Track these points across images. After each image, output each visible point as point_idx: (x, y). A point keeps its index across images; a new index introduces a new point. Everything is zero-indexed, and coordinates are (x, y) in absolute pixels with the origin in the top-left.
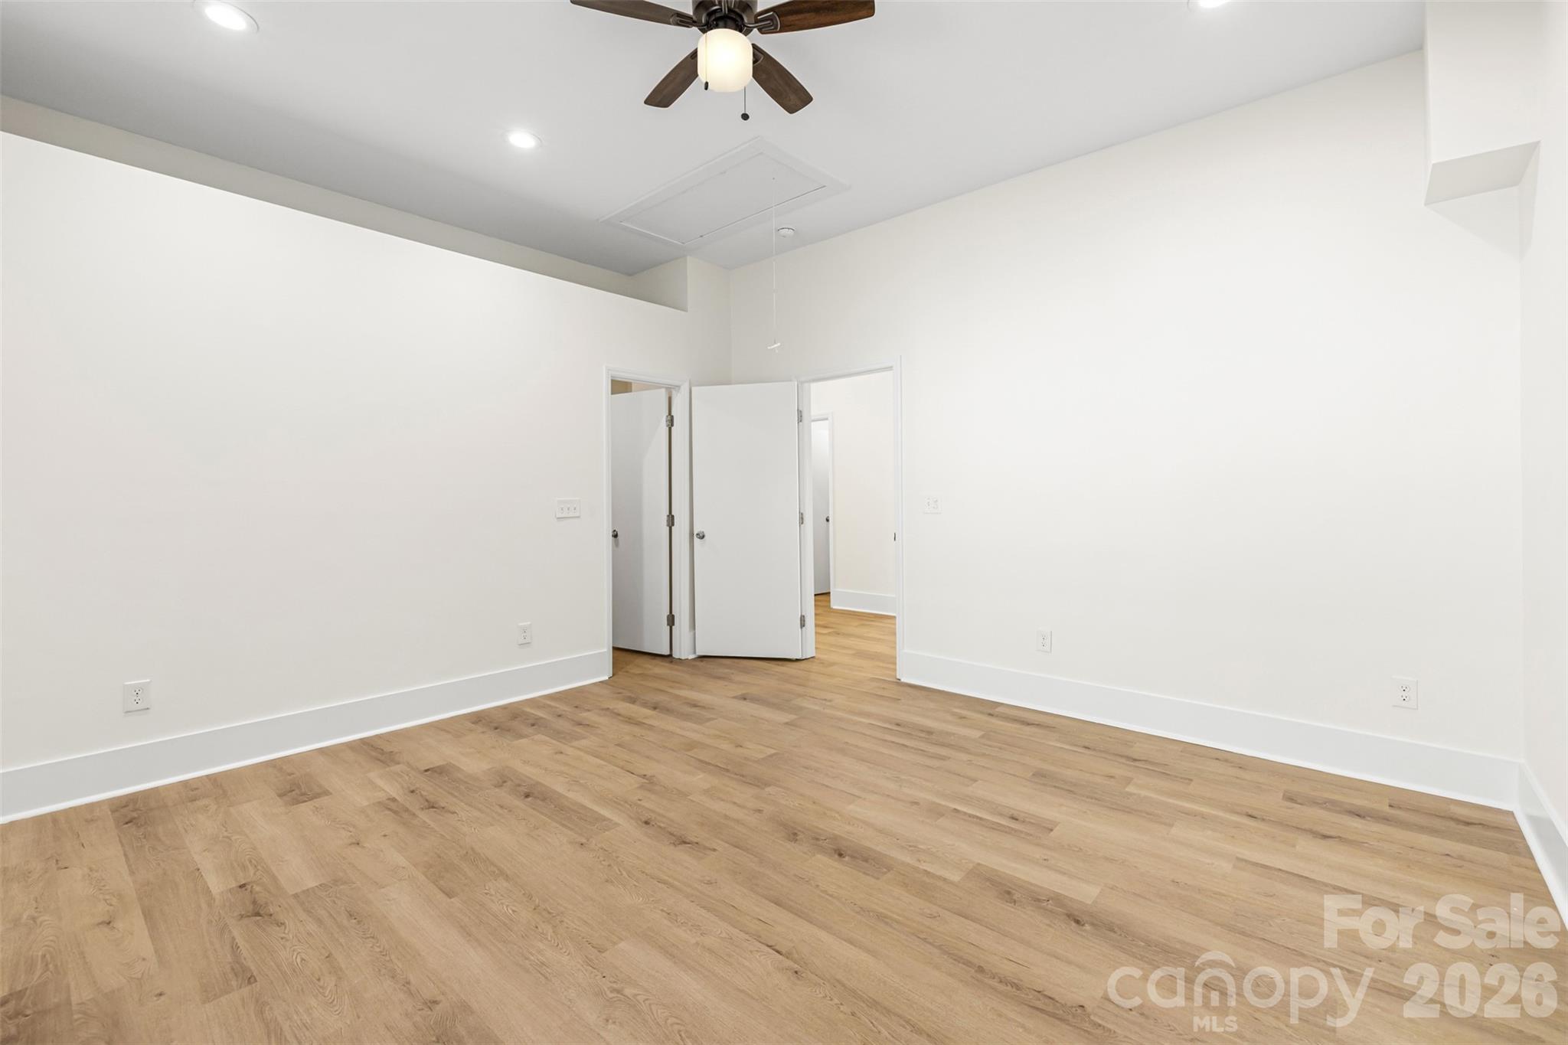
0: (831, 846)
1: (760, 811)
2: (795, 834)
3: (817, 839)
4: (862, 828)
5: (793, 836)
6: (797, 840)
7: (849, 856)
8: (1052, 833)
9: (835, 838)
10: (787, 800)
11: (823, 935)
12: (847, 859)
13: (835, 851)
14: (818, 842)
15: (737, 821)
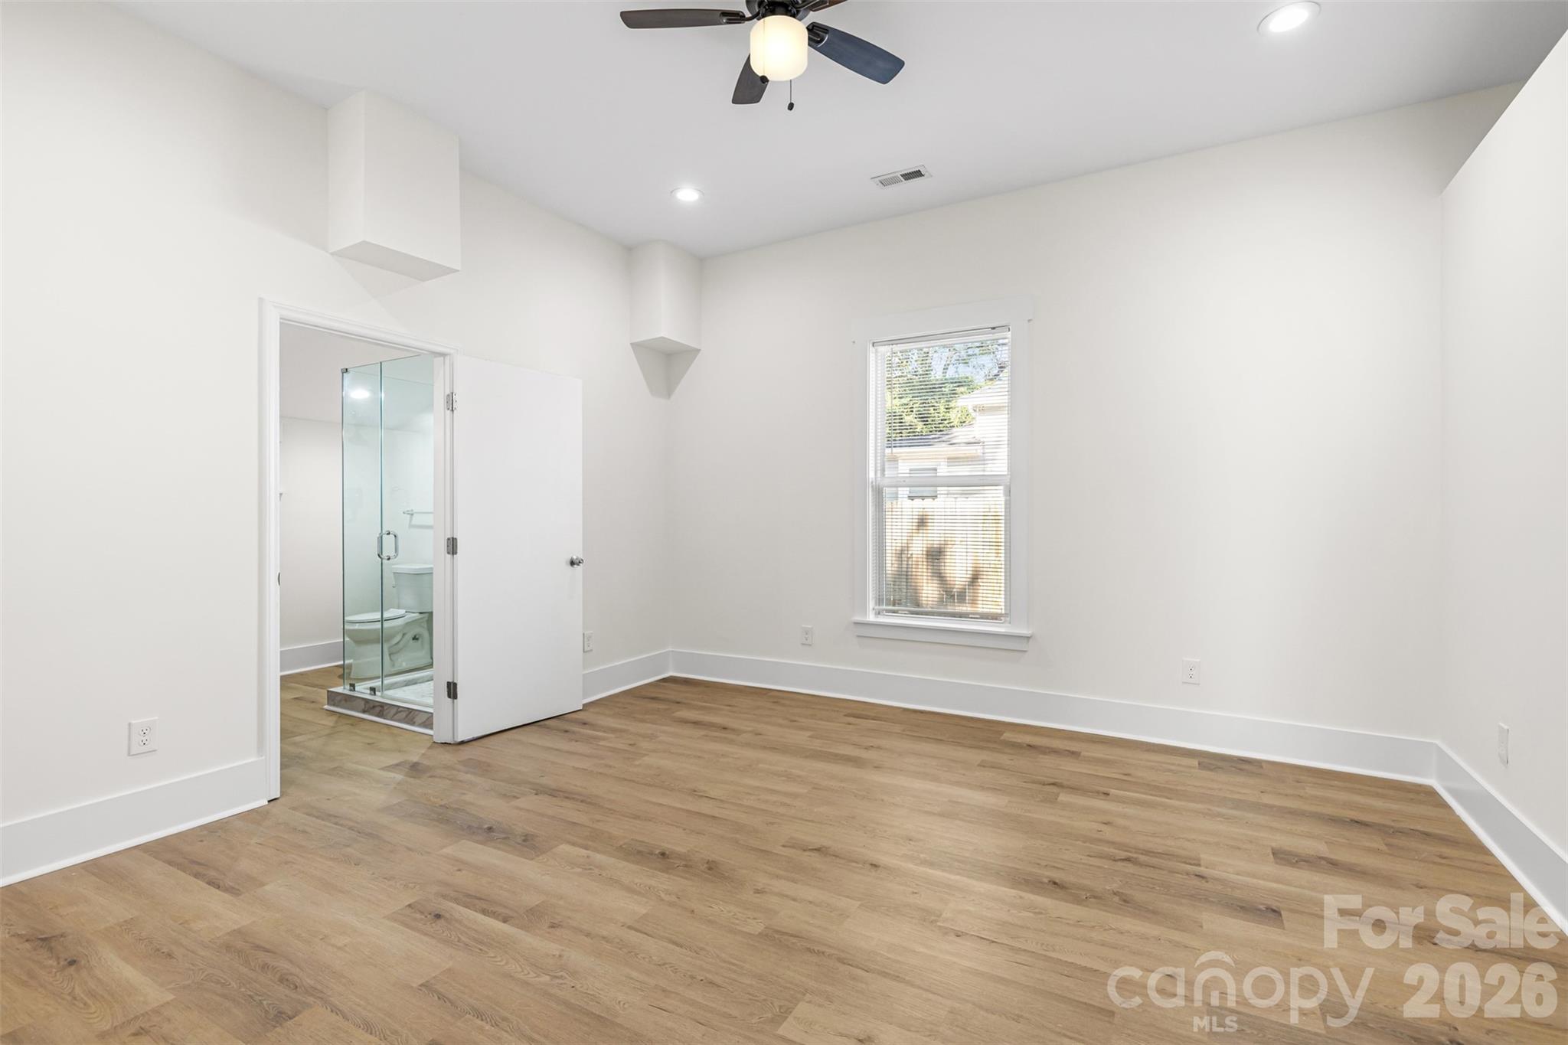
0: (672, 861)
1: (757, 892)
2: (710, 869)
3: (686, 866)
4: (636, 884)
5: (712, 867)
6: (707, 863)
7: (655, 854)
8: (412, 901)
9: (666, 870)
10: (729, 912)
11: (679, 805)
12: (657, 852)
13: (668, 858)
14: (684, 863)
15: (778, 877)
